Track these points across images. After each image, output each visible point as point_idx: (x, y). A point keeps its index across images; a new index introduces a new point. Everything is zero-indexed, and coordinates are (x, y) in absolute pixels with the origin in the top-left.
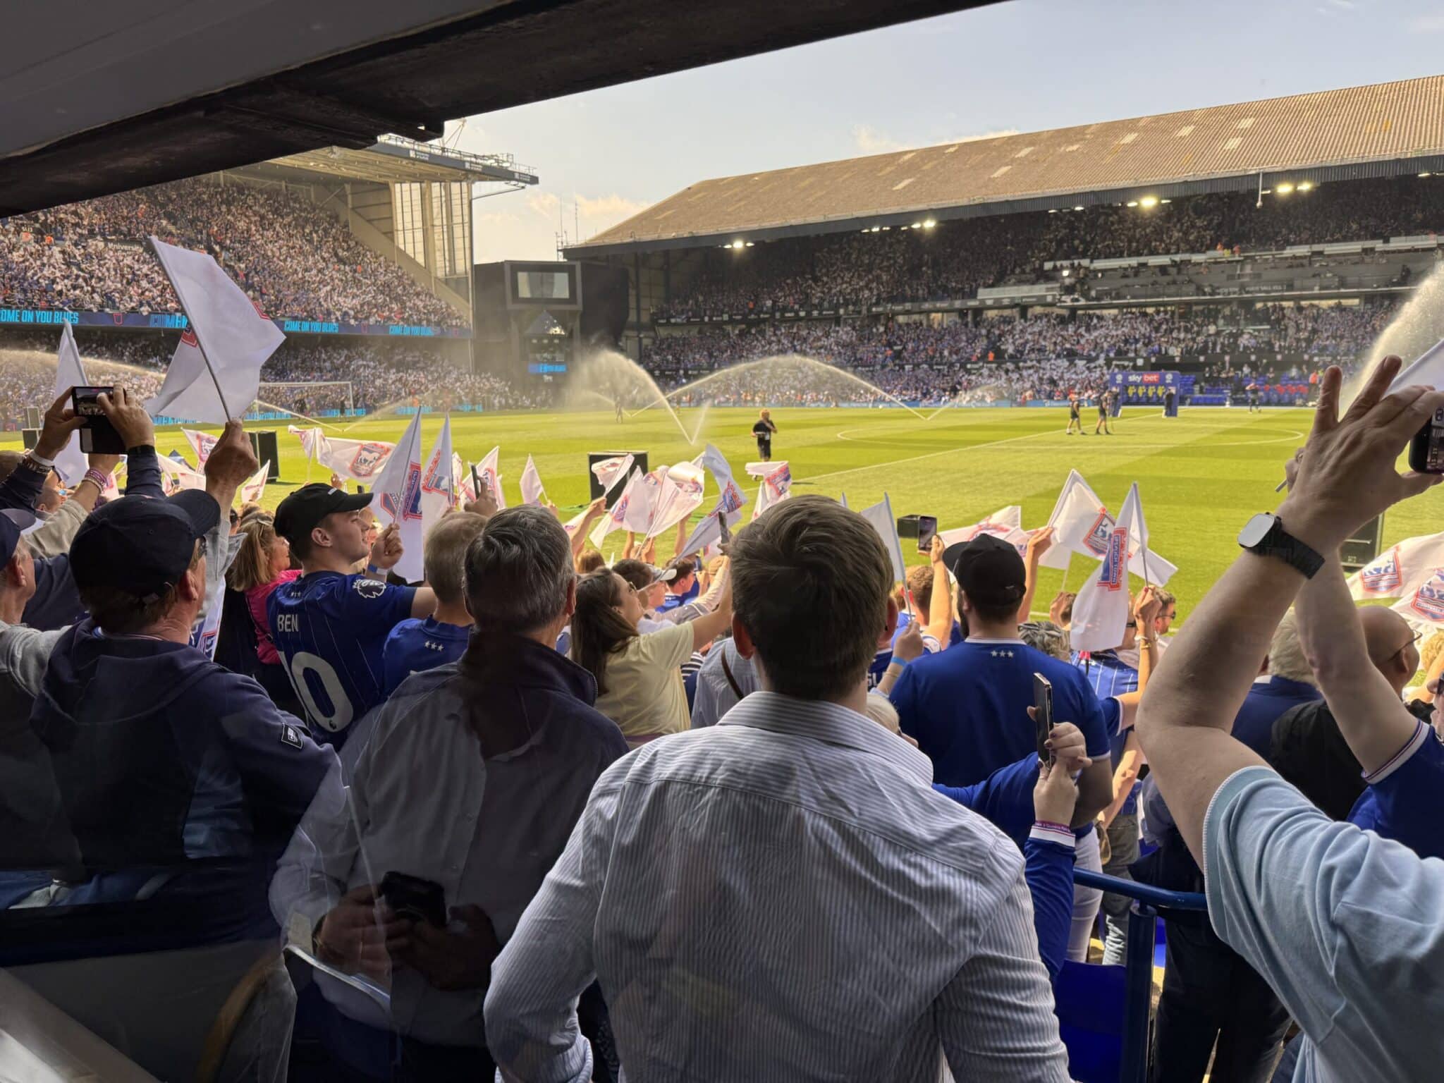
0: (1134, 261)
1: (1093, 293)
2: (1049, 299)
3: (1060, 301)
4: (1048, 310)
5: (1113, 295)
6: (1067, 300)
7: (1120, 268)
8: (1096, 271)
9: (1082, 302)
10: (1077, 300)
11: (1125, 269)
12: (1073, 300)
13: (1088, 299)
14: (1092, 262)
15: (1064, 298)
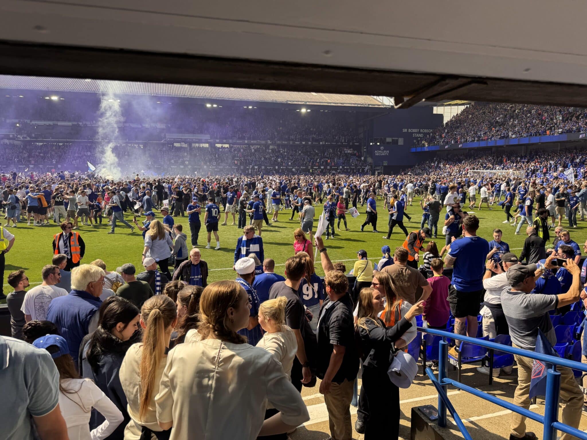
0: (51, 123)
1: (33, 135)
2: (11, 136)
3: (17, 137)
4: (11, 141)
5: (43, 136)
6: (21, 137)
7: (45, 124)
8: (33, 125)
9: (28, 139)
10: (26, 138)
11: (47, 125)
12: (23, 138)
13: (31, 137)
14: (31, 121)
15: (19, 136)
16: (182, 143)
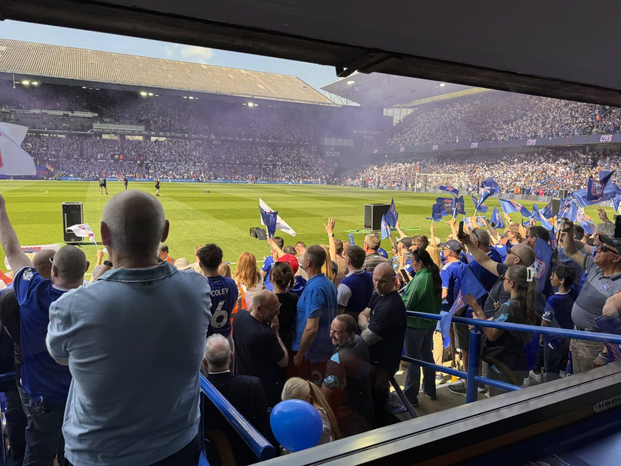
16: (111, 135)
